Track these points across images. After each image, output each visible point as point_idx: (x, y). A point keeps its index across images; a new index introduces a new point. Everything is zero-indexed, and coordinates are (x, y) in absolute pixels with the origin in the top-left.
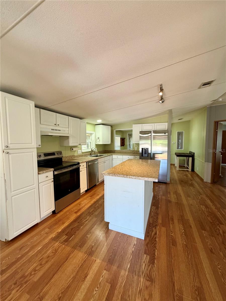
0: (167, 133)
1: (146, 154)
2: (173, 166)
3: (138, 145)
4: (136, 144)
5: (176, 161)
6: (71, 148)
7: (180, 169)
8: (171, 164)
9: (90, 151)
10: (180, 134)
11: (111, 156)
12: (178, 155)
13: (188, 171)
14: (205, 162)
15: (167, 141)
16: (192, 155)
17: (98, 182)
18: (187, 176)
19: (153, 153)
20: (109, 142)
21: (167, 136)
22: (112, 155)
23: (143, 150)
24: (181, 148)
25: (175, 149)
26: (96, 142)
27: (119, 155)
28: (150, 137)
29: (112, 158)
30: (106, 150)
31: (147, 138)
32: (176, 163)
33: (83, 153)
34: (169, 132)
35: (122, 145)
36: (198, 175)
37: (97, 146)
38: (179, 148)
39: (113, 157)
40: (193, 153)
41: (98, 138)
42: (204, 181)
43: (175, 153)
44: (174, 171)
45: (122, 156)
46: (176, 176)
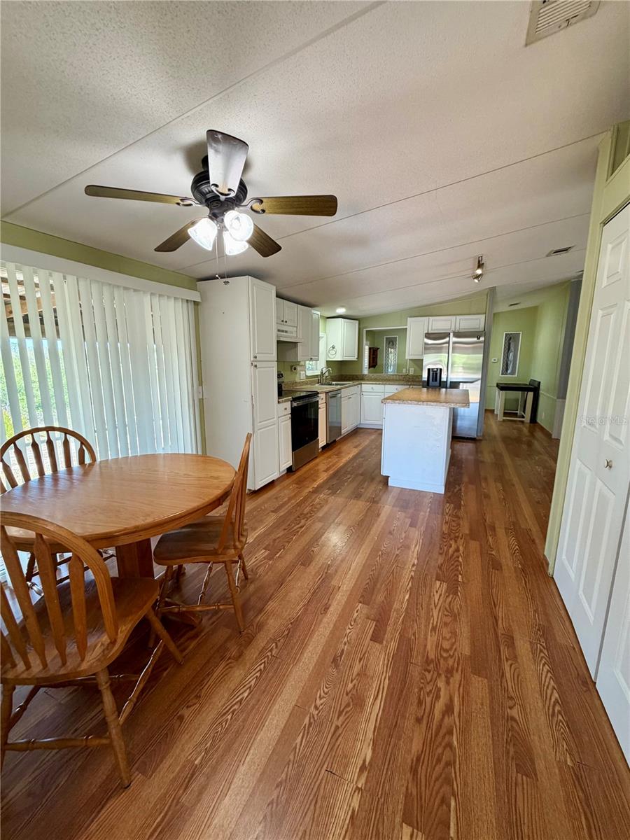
0: (483, 336)
1: (436, 380)
2: (489, 415)
3: (419, 363)
4: (411, 360)
5: (498, 400)
6: (292, 367)
7: (505, 418)
8: (486, 410)
9: (317, 375)
10: (511, 340)
11: (360, 386)
12: (503, 387)
13: (522, 422)
14: (558, 398)
15: (482, 355)
16: (535, 388)
17: (341, 435)
18: (520, 430)
19: (451, 382)
20: (355, 358)
21: (483, 344)
22: (361, 384)
23: (431, 372)
24: (513, 373)
25: (497, 375)
26: (327, 355)
27: (376, 384)
28: (447, 345)
29: (361, 391)
30: (344, 374)
31: (438, 349)
32: (498, 406)
33: (307, 377)
34: (487, 336)
35: (371, 364)
36: (542, 429)
37: (329, 363)
38: (509, 372)
39: (363, 388)
40: (537, 383)
41: (333, 347)
42: (553, 437)
43: (497, 384)
44: (492, 422)
45: (383, 386)
46: (495, 429)
